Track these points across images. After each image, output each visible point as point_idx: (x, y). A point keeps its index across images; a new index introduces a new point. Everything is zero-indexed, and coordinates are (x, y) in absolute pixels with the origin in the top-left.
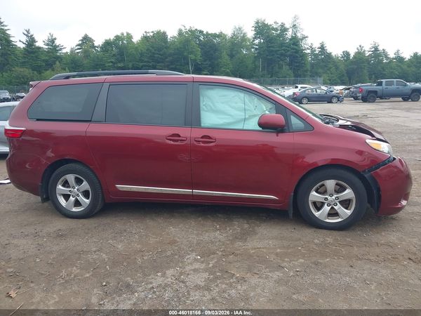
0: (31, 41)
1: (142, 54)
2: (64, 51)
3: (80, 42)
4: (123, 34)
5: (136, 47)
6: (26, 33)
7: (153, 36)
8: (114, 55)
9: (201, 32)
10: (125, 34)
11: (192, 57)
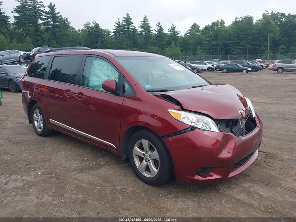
0: (160, 30)
1: (230, 35)
2: (179, 35)
3: (191, 28)
4: (218, 21)
5: (226, 30)
6: (158, 24)
7: (242, 21)
8: (210, 36)
9: (283, 15)
10: (220, 21)
11: (271, 35)
